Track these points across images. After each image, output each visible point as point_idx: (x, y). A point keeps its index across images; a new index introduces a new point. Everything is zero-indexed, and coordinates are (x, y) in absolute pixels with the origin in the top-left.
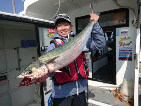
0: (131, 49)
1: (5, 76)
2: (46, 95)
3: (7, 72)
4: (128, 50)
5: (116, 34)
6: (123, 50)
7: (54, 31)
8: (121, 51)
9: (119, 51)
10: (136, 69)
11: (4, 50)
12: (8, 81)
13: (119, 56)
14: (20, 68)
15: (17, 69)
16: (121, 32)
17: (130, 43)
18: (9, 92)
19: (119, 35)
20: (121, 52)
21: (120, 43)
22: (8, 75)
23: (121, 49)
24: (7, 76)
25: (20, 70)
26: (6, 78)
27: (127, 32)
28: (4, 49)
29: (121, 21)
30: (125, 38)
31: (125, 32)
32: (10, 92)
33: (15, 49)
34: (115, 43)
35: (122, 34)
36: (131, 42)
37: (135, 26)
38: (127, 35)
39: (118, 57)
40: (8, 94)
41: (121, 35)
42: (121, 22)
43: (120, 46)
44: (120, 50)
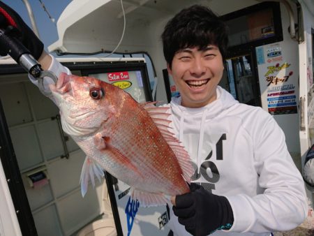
0: (293, 88)
1: (41, 173)
2: (119, 198)
3: (45, 166)
4: (287, 91)
5: (258, 60)
6: (275, 92)
7: (120, 76)
8: (271, 95)
9: (268, 95)
10: (302, 130)
11: (33, 123)
12: (49, 180)
13: (269, 106)
14: (68, 155)
15: (62, 157)
16: (268, 55)
17: (288, 77)
18: (53, 202)
19: (263, 62)
20: (272, 97)
21: (268, 78)
22: (46, 170)
23: (271, 91)
24: (45, 172)
25: (67, 158)
26: (44, 177)
27: (280, 53)
28: (32, 121)
29: (264, 31)
30: (278, 65)
31: (276, 53)
32: (55, 201)
33: (53, 119)
34: (258, 80)
35: (271, 59)
36: (291, 74)
37: (295, 37)
38: (280, 59)
39: (268, 108)
40: (52, 205)
41: (269, 61)
42: (266, 32)
43: (269, 85)
44: (270, 93)
